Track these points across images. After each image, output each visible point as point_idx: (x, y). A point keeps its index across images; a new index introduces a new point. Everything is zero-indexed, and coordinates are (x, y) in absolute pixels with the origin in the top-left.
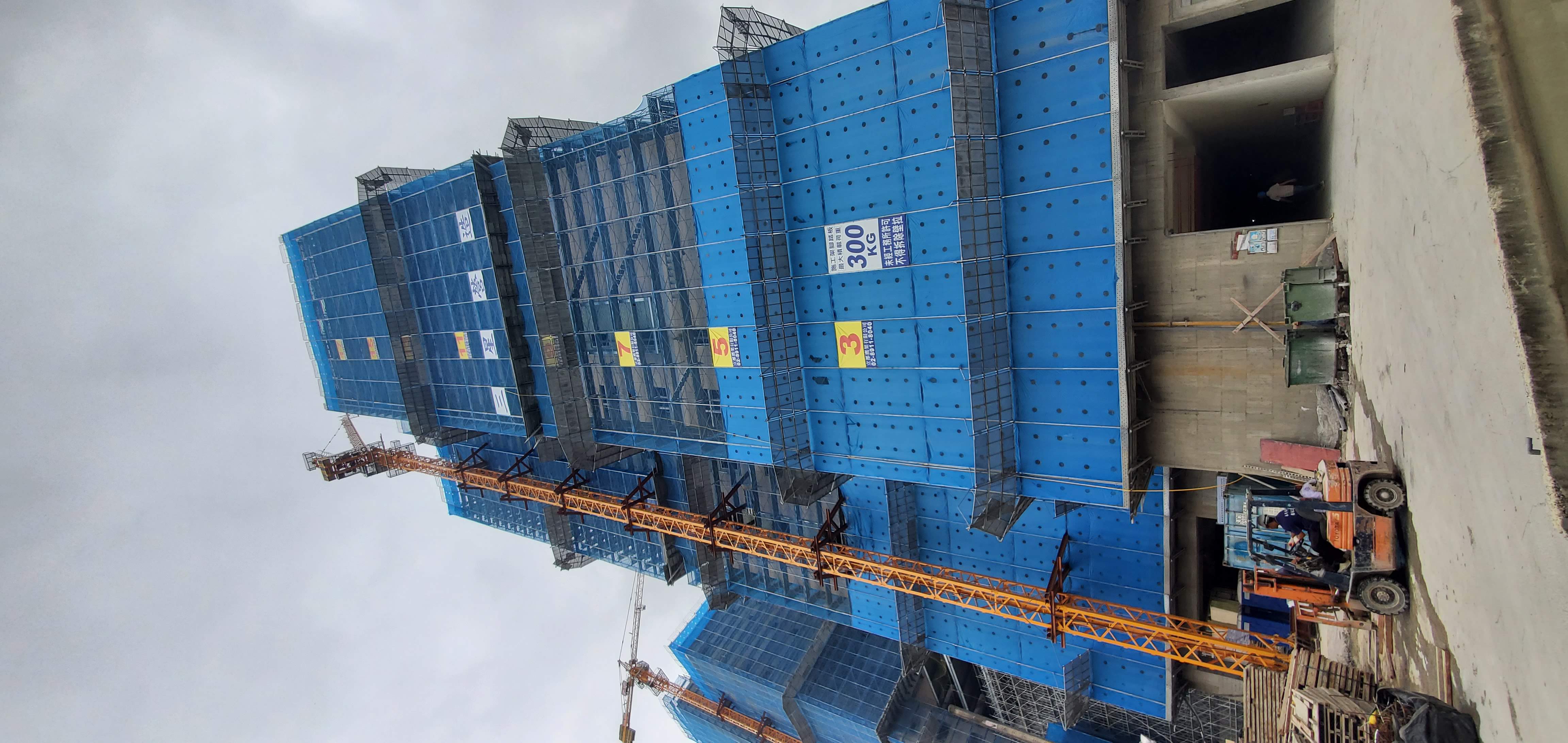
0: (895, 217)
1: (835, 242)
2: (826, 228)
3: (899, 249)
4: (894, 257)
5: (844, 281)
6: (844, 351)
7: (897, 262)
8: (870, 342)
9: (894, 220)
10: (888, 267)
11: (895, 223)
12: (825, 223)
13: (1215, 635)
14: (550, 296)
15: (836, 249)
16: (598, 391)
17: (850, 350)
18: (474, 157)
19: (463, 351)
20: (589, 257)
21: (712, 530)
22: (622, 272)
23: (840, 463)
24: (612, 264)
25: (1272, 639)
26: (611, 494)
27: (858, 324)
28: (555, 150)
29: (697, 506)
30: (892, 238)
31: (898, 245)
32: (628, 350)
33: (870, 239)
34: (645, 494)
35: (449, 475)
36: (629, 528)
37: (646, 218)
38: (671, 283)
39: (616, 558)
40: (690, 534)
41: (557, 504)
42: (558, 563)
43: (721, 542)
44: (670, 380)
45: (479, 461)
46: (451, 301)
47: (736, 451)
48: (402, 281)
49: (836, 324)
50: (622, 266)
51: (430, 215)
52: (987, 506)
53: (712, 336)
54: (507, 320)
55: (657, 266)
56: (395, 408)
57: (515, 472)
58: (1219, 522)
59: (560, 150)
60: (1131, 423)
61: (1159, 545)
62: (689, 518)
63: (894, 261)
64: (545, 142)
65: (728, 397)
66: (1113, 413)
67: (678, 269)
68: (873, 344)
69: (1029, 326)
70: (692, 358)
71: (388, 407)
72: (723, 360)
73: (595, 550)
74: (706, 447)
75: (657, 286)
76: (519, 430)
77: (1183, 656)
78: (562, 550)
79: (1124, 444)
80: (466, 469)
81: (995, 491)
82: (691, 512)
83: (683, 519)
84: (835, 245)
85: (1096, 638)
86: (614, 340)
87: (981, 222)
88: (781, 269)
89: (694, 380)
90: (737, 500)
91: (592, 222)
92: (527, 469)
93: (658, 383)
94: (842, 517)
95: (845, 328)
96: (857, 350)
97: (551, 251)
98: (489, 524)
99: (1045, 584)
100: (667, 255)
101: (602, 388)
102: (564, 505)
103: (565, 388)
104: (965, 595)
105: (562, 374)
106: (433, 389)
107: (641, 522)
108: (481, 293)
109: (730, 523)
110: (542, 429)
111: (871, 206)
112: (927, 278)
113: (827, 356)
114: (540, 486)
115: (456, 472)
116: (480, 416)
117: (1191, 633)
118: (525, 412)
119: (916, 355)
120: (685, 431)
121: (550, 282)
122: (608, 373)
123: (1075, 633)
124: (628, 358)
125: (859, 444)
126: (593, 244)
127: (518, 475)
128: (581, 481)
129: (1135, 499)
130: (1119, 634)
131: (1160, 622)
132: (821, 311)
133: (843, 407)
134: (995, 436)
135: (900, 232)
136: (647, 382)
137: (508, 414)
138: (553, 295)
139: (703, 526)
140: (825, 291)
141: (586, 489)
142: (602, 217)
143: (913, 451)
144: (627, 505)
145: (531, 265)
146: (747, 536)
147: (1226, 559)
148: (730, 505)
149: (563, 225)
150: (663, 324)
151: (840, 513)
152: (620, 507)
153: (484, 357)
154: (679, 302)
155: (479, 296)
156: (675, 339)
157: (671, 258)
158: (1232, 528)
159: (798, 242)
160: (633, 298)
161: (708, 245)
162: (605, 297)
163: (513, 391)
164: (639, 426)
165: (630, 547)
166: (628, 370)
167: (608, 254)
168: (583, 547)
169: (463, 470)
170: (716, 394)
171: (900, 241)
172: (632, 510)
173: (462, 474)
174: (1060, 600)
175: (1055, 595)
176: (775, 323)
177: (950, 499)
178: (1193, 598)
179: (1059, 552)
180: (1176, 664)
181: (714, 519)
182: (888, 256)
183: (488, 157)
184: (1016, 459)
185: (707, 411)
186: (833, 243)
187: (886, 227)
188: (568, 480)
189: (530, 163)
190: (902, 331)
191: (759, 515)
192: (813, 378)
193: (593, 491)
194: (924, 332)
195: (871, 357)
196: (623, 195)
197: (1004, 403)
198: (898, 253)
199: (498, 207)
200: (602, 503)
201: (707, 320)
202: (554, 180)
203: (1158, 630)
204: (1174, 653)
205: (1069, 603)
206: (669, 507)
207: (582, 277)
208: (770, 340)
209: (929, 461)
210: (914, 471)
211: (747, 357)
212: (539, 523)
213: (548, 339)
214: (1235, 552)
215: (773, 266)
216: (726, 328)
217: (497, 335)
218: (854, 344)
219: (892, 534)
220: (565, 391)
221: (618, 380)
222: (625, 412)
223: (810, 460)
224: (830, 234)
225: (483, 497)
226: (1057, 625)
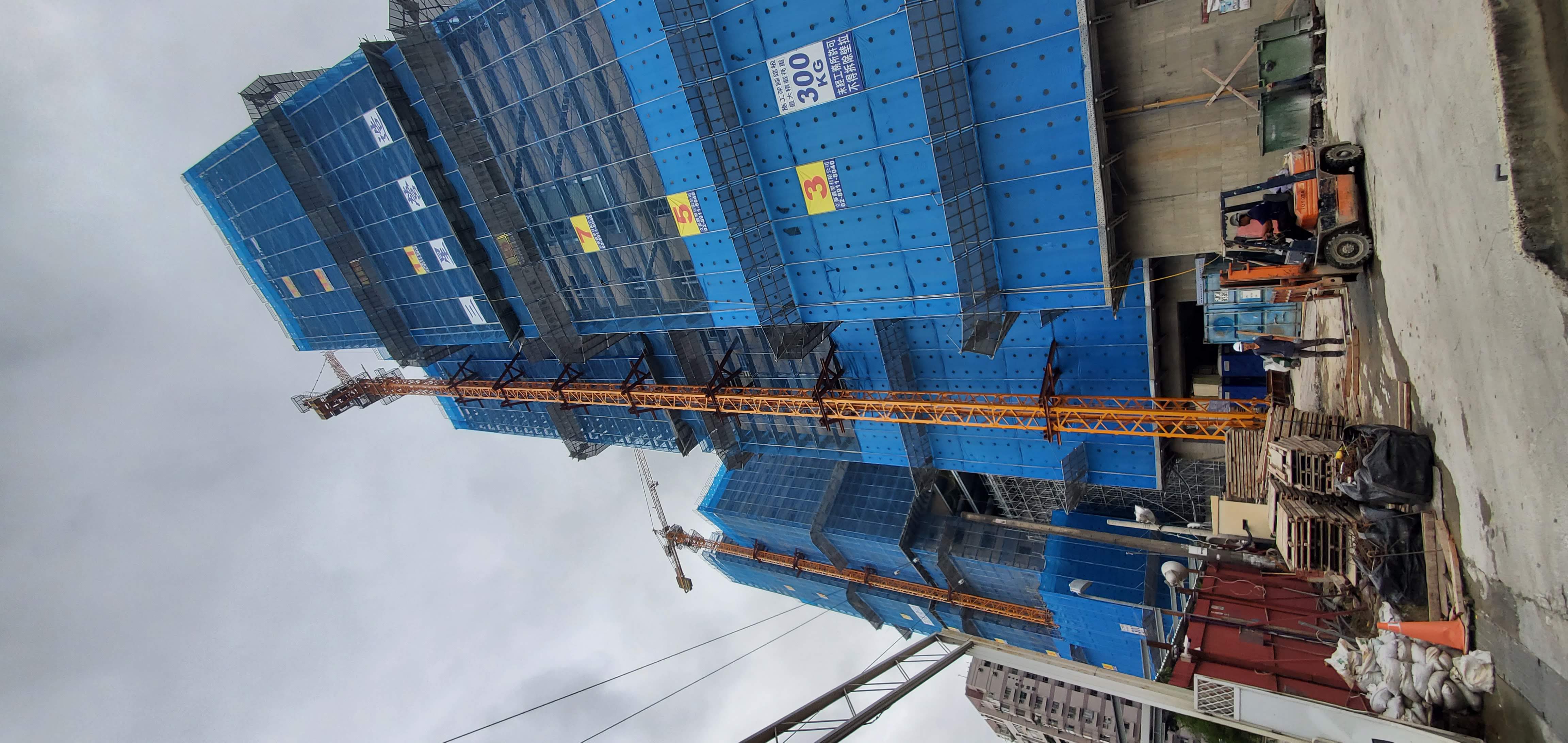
0: (840, 36)
1: (781, 77)
2: (768, 62)
3: (850, 73)
4: (846, 83)
5: (798, 120)
6: (810, 197)
7: (850, 88)
8: (836, 182)
9: (839, 40)
10: (842, 96)
11: (841, 44)
12: (767, 57)
13: (1199, 408)
14: (491, 191)
15: (783, 85)
16: (568, 283)
17: (817, 195)
18: (362, 45)
19: (418, 266)
20: (521, 141)
21: (714, 399)
22: (560, 151)
23: (826, 311)
24: (548, 145)
25: (1250, 403)
26: (608, 382)
27: (820, 164)
28: (451, 21)
29: (694, 379)
30: (841, 62)
31: (850, 68)
32: (588, 235)
33: (818, 68)
34: (641, 376)
35: (443, 392)
36: (633, 410)
37: (572, 85)
38: (616, 154)
39: (628, 441)
40: (693, 405)
41: (557, 401)
42: (573, 455)
43: (725, 408)
44: (639, 258)
45: (469, 374)
46: (390, 215)
47: (722, 318)
48: (330, 202)
49: (798, 168)
50: (560, 145)
51: (336, 123)
52: (975, 328)
53: (672, 205)
54: (455, 225)
55: (597, 139)
56: (368, 336)
57: (507, 378)
58: (1199, 303)
59: (456, 20)
60: (1109, 221)
61: (1142, 336)
62: (689, 391)
63: (847, 88)
64: (436, 13)
65: (702, 265)
66: (1090, 213)
67: (621, 139)
68: (839, 184)
69: (997, 136)
70: (657, 231)
71: (360, 337)
72: (689, 229)
73: (606, 436)
74: (691, 320)
75: (603, 160)
76: (499, 336)
77: (1169, 432)
78: (574, 442)
79: (1103, 242)
80: (458, 383)
81: (981, 313)
82: (689, 385)
83: (683, 393)
84: (782, 81)
85: (1089, 430)
86: (571, 227)
87: (934, 27)
88: (729, 117)
89: (664, 254)
90: (732, 365)
91: (515, 102)
92: (518, 373)
93: (628, 264)
94: (837, 363)
95: (808, 172)
96: (824, 194)
97: (479, 140)
98: (497, 431)
99: (1038, 391)
100: (604, 123)
101: (571, 278)
102: (565, 401)
103: (533, 286)
104: (964, 414)
105: (527, 271)
106: (400, 311)
107: (643, 403)
108: (417, 200)
109: (730, 388)
110: (522, 331)
111: (812, 27)
112: (884, 101)
113: (794, 205)
114: (536, 387)
115: (449, 388)
116: (456, 330)
117: (1177, 410)
118: (501, 318)
119: (884, 187)
120: (666, 307)
121: (487, 175)
122: (573, 261)
123: (1069, 430)
124: (591, 244)
125: (842, 289)
126: (521, 126)
127: (511, 380)
128: (575, 374)
129: (1117, 295)
130: (1110, 423)
131: (1148, 406)
132: (780, 157)
133: (819, 254)
134: (975, 257)
135: (848, 54)
136: (616, 265)
137: (484, 322)
138: (494, 190)
139: (704, 396)
140: (779, 136)
141: (582, 382)
142: (524, 92)
143: (896, 287)
144: (626, 390)
145: (462, 161)
146: (749, 398)
147: (1206, 337)
148: (726, 371)
149: (484, 109)
150: (618, 202)
151: (834, 361)
152: (620, 393)
153: (442, 269)
154: (630, 175)
155: (417, 204)
156: (635, 214)
157: (609, 126)
158: (1210, 307)
159: (741, 84)
160: (579, 178)
161: (646, 103)
162: (549, 183)
163: (483, 298)
164: (619, 311)
165: (639, 428)
166: (593, 255)
167: (541, 133)
168: (594, 435)
169: (455, 385)
170: (689, 265)
171: (849, 64)
172: (632, 393)
173: (456, 389)
174: (1053, 403)
175: (1048, 399)
176: (735, 180)
177: (939, 328)
178: (1177, 379)
179: (1049, 359)
180: (1163, 440)
181: (713, 388)
182: (840, 84)
183: (379, 43)
184: (999, 278)
185: (683, 283)
186: (778, 79)
187: (833, 50)
188: (562, 375)
189: (428, 42)
190: (866, 164)
191: (756, 376)
192: (784, 230)
193: (590, 382)
194: (889, 160)
195: (839, 198)
196: (540, 61)
197: (982, 223)
198: (849, 78)
199: (407, 100)
200: (601, 392)
201: (663, 189)
202: (460, 57)
203: (1144, 413)
204: (1161, 431)
205: (1061, 404)
206: (666, 384)
207: (519, 164)
208: (733, 198)
209: (913, 295)
210: (900, 307)
211: (713, 221)
212: (545, 422)
213: (503, 237)
214: (1214, 329)
215: (721, 117)
216: (685, 193)
217: (448, 242)
218: (819, 187)
219: (888, 371)
220: (535, 289)
221: (586, 268)
222: (601, 300)
223: (796, 314)
224: (774, 69)
225: (483, 407)
226: (1052, 426)
